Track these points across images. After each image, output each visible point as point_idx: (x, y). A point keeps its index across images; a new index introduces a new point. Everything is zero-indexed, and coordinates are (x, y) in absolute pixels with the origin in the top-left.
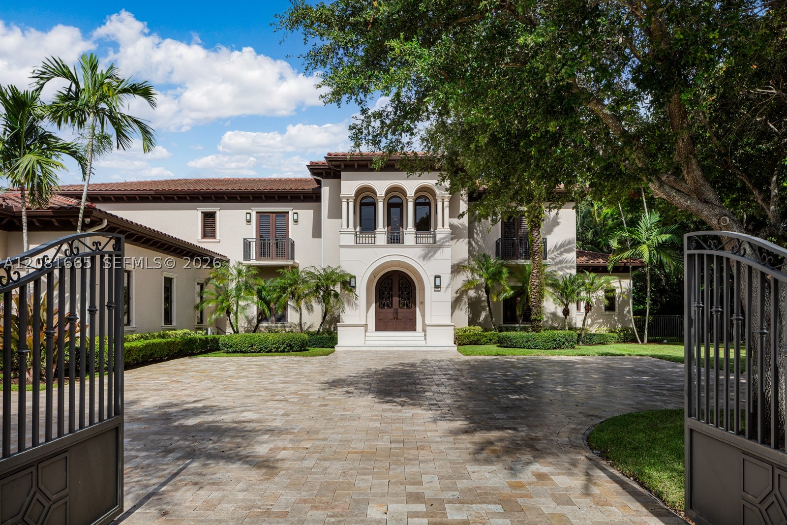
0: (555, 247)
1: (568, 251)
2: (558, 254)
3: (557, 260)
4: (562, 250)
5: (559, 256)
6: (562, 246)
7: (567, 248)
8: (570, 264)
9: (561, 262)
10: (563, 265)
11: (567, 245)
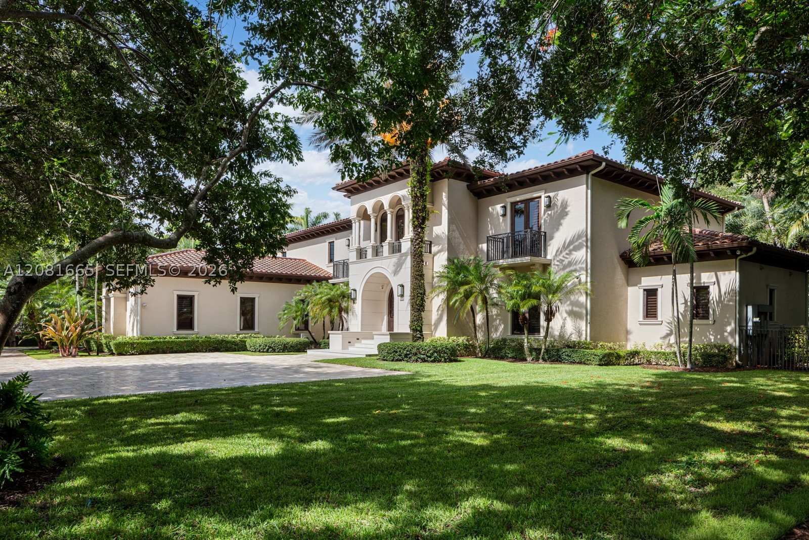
0: (564, 246)
1: (577, 248)
2: (567, 254)
3: (566, 262)
4: (571, 247)
5: (567, 256)
6: (571, 243)
7: (576, 244)
8: (580, 265)
9: (570, 264)
10: (572, 268)
11: (577, 240)
